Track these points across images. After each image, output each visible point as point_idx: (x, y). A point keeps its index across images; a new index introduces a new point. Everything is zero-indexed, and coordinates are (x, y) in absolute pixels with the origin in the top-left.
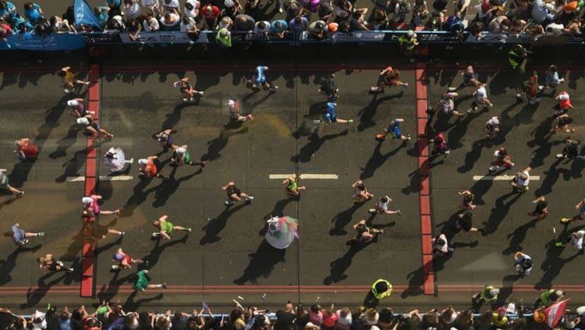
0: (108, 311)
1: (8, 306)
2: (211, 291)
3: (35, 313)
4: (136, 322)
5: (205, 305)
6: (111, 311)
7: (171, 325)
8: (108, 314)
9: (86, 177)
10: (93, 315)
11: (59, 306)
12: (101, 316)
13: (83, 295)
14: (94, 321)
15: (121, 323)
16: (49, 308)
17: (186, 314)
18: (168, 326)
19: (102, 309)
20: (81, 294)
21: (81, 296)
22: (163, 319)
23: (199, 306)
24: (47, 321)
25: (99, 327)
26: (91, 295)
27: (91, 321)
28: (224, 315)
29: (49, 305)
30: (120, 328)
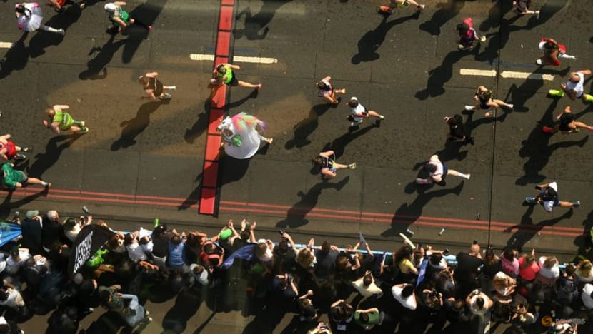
0: (233, 235)
1: (106, 219)
2: (372, 219)
3: (139, 230)
4: (269, 254)
5: (362, 238)
6: (237, 235)
7: (315, 261)
8: (232, 240)
9: (216, 56)
10: (214, 239)
11: (170, 224)
12: (223, 242)
13: (201, 211)
14: (214, 247)
15: (249, 253)
16: (156, 226)
17: (336, 248)
18: (311, 262)
19: (225, 233)
20: (199, 209)
21: (199, 213)
22: (306, 252)
23: (354, 238)
24: (153, 242)
25: (220, 255)
26: (212, 213)
27: (210, 245)
28: (387, 253)
29: (157, 220)
30: (248, 259)
